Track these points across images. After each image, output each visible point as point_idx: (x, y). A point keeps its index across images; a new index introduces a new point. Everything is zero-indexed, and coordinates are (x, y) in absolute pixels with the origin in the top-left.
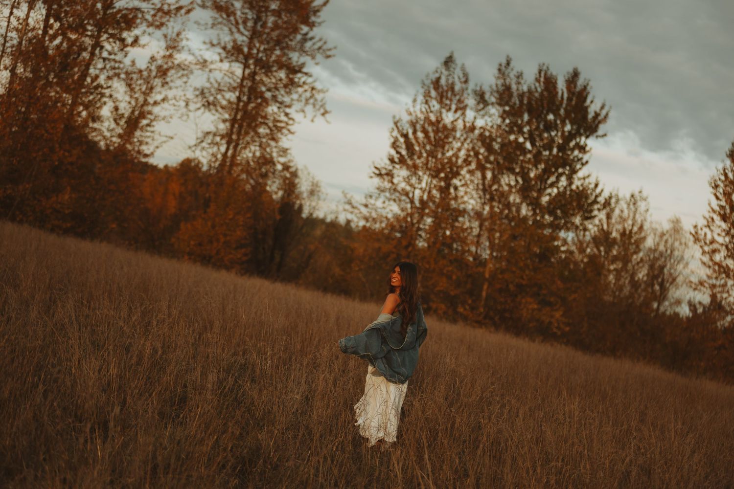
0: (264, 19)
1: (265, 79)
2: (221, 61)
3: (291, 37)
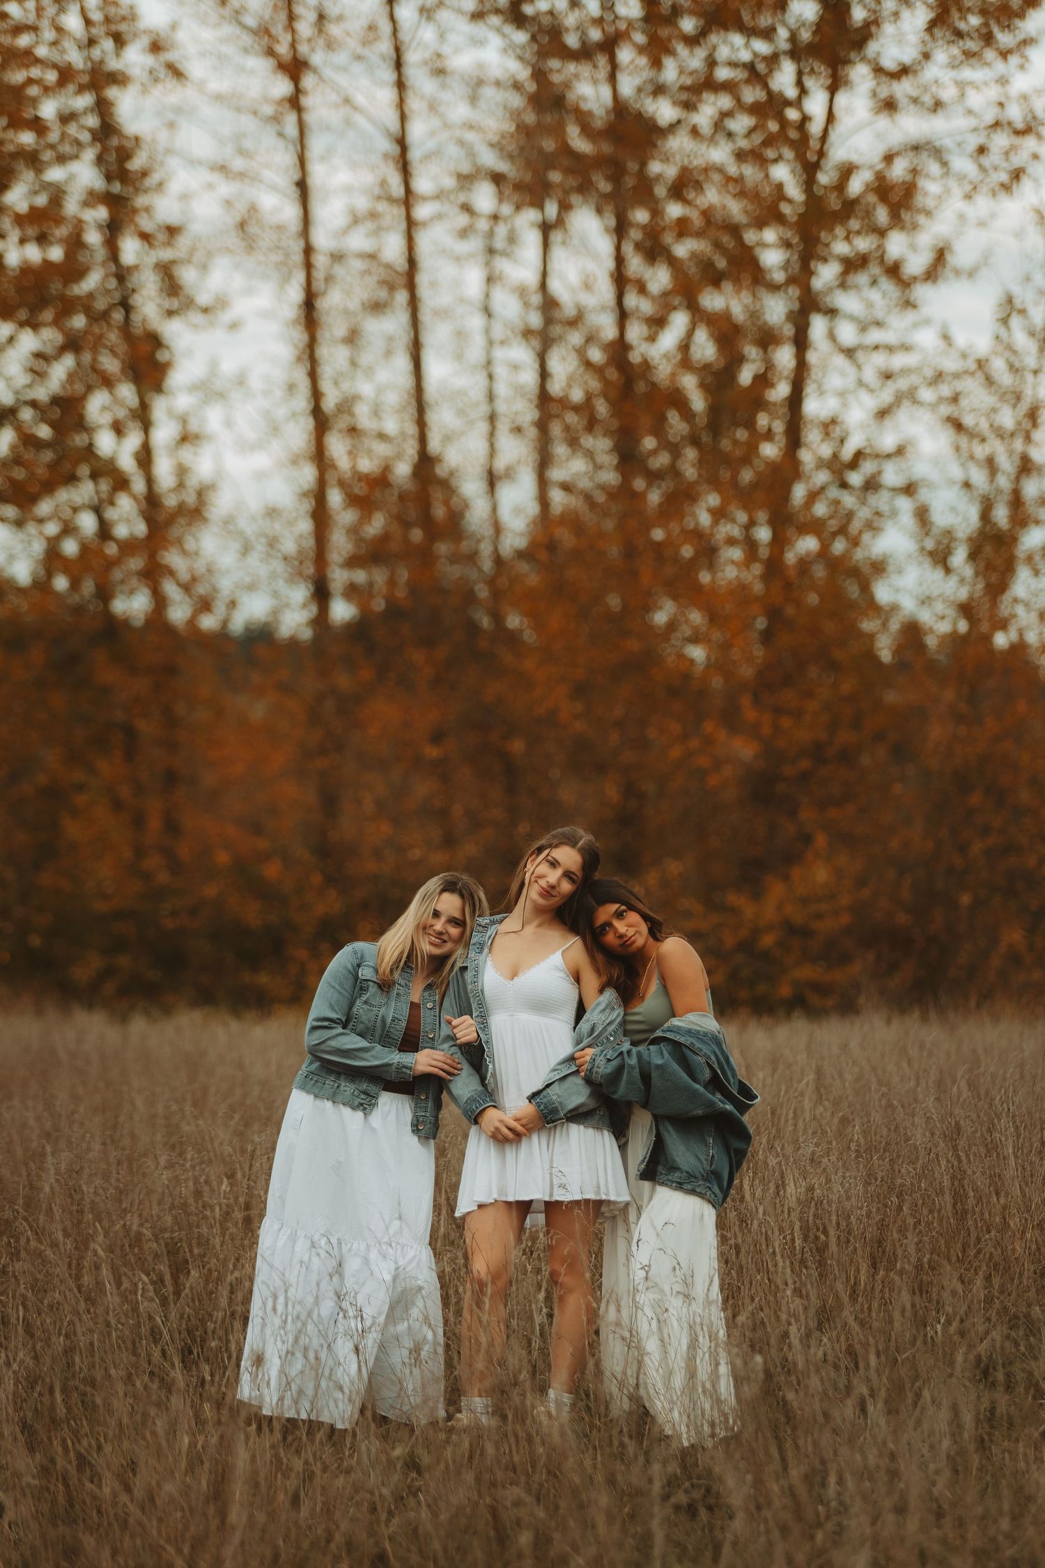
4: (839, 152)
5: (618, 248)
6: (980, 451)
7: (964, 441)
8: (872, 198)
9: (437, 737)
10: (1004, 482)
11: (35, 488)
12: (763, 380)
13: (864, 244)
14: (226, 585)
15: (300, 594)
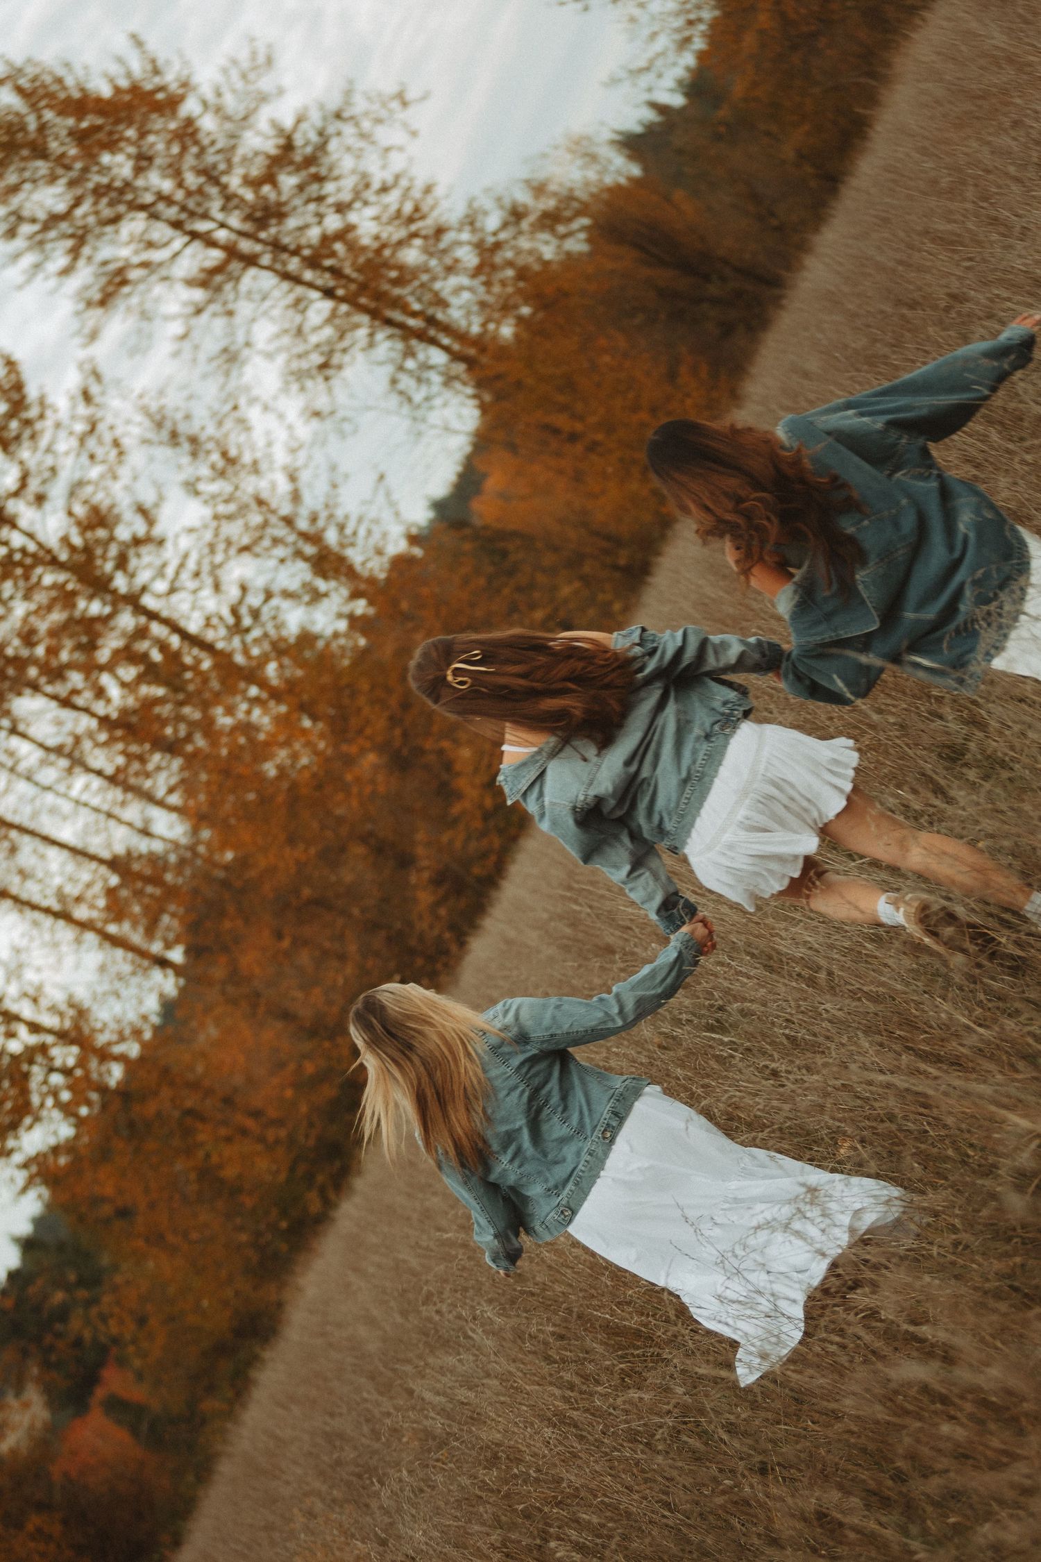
0: (148, 198)
1: (292, 223)
2: (230, 313)
3: (206, 142)
4: (53, 541)
5: (47, 695)
6: (266, 543)
7: (257, 549)
8: (89, 535)
9: (279, 936)
10: (292, 538)
11: (21, 1101)
12: (163, 647)
13: (113, 551)
14: (132, 1016)
15: (157, 975)
